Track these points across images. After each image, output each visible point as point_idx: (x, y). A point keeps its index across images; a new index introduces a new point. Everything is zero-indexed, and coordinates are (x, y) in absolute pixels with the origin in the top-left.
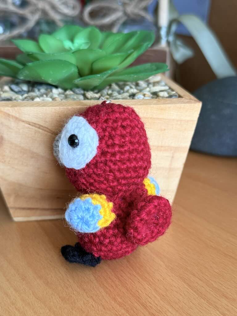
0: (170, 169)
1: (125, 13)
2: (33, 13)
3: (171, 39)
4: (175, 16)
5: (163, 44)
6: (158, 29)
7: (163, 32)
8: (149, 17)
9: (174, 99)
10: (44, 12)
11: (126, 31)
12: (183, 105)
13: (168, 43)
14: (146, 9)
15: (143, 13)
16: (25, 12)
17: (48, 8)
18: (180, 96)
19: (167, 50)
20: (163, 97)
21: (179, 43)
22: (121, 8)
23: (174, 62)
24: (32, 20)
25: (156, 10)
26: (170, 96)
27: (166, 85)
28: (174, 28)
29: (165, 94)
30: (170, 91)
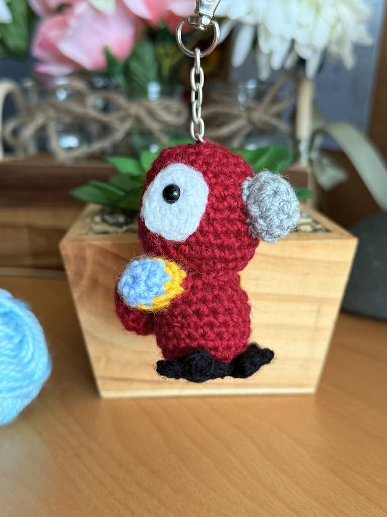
0: (316, 329)
1: (250, 122)
2: (123, 120)
3: (315, 155)
4: (320, 124)
5: (303, 163)
6: (296, 142)
7: (303, 147)
8: (283, 126)
9: (320, 234)
10: (138, 120)
11: (251, 147)
12: (331, 242)
13: (311, 162)
14: (278, 115)
15: (275, 122)
16: (111, 119)
17: (143, 113)
18: (327, 231)
19: (309, 170)
20: (305, 232)
21: (326, 161)
22: (244, 115)
23: (319, 187)
24: (121, 130)
25: (293, 117)
26: (315, 231)
27: (308, 216)
28: (319, 141)
29: (308, 228)
30: (314, 224)
